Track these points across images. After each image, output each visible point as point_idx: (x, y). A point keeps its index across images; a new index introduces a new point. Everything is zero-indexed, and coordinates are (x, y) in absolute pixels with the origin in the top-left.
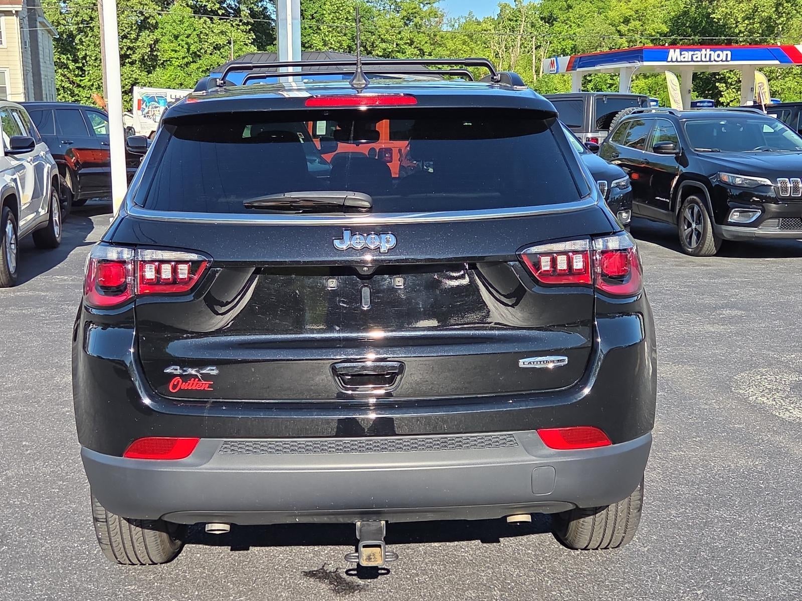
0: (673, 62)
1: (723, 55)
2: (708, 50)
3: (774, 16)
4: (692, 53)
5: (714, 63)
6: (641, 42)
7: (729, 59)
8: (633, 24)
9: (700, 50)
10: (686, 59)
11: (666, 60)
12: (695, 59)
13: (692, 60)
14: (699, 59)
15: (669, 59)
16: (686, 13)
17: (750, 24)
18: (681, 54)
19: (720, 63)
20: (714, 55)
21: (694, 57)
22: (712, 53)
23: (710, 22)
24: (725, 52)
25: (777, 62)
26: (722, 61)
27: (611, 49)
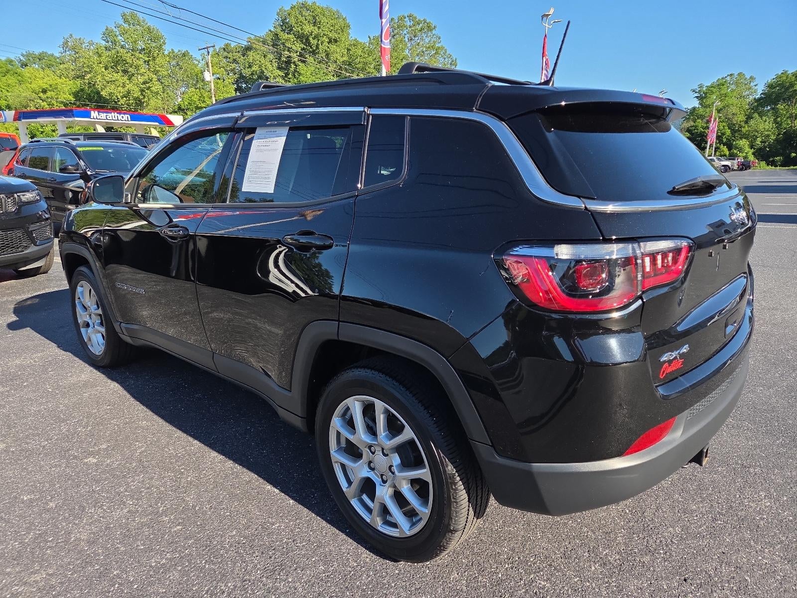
0: (94, 119)
1: (125, 117)
2: (116, 113)
3: (141, 97)
4: (106, 114)
5: (121, 122)
6: (57, 106)
7: (129, 119)
8: (49, 94)
9: (111, 113)
10: (102, 118)
11: (89, 117)
12: (108, 118)
13: (107, 119)
14: (111, 118)
15: (92, 117)
16: (82, 90)
17: (127, 100)
18: (99, 115)
19: (124, 122)
20: (120, 117)
21: (108, 117)
22: (118, 115)
23: (100, 96)
24: (126, 116)
25: (157, 124)
26: (125, 120)
27: (37, 108)
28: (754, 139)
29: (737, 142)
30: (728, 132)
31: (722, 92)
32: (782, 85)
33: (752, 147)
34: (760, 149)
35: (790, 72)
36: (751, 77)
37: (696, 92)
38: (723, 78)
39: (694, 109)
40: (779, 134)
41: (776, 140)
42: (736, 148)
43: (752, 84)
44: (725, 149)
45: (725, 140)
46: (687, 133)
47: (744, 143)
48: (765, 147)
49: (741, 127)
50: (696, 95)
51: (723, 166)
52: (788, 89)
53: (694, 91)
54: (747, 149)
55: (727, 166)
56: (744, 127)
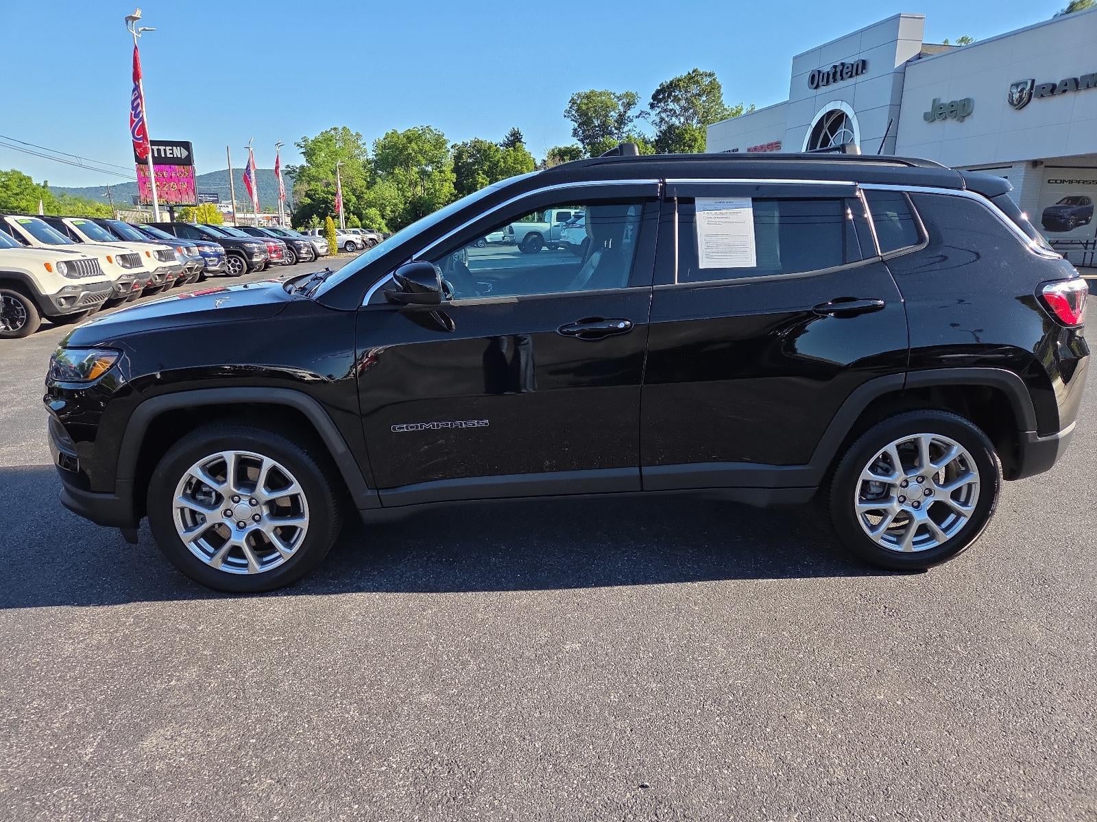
28: (383, 209)
29: (367, 211)
30: (354, 199)
31: (332, 149)
32: (394, 147)
33: (383, 217)
34: (392, 219)
35: (399, 132)
36: (357, 134)
37: (302, 147)
38: (326, 132)
39: (302, 167)
40: (406, 203)
41: (404, 209)
42: (368, 218)
43: (360, 142)
44: (355, 219)
45: (352, 208)
46: (307, 198)
47: (373, 212)
48: (396, 218)
49: (362, 193)
50: (303, 150)
51: (370, 239)
52: (401, 152)
53: (298, 145)
54: (379, 220)
55: (374, 239)
56: (366, 193)
